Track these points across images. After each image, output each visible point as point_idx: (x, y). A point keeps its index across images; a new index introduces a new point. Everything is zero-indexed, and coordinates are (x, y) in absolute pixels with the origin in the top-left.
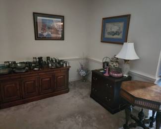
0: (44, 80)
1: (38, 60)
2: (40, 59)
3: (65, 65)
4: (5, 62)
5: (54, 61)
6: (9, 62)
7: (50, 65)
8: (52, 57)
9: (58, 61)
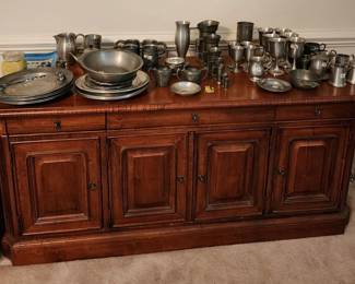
0: (219, 150)
1: (195, 35)
2: (209, 29)
3: (339, 76)
4: (60, 37)
5: (277, 51)
6: (73, 37)
7: (256, 69)
8: (262, 24)
9: (295, 48)
